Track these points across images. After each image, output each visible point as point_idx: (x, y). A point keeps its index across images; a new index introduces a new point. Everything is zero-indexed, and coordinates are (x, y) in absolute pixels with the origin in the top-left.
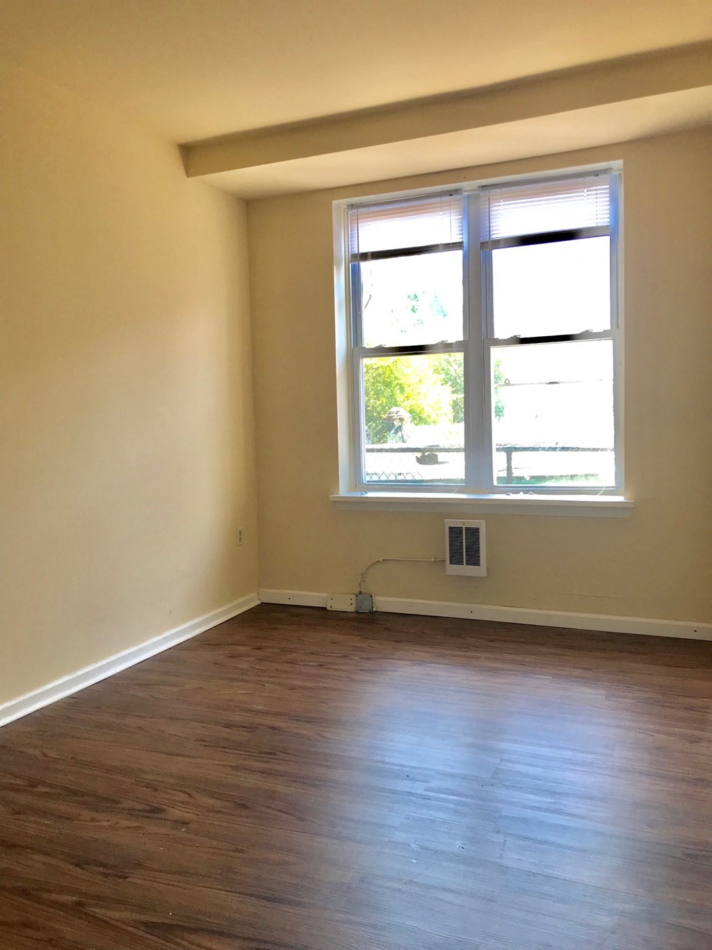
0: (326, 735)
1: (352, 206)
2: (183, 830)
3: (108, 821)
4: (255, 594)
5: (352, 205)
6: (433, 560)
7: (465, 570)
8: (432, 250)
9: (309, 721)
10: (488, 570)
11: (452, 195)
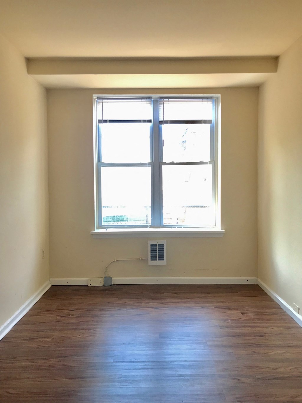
4: (48, 282)
6: (140, 259)
7: (158, 262)
10: (167, 262)
11: (147, 99)
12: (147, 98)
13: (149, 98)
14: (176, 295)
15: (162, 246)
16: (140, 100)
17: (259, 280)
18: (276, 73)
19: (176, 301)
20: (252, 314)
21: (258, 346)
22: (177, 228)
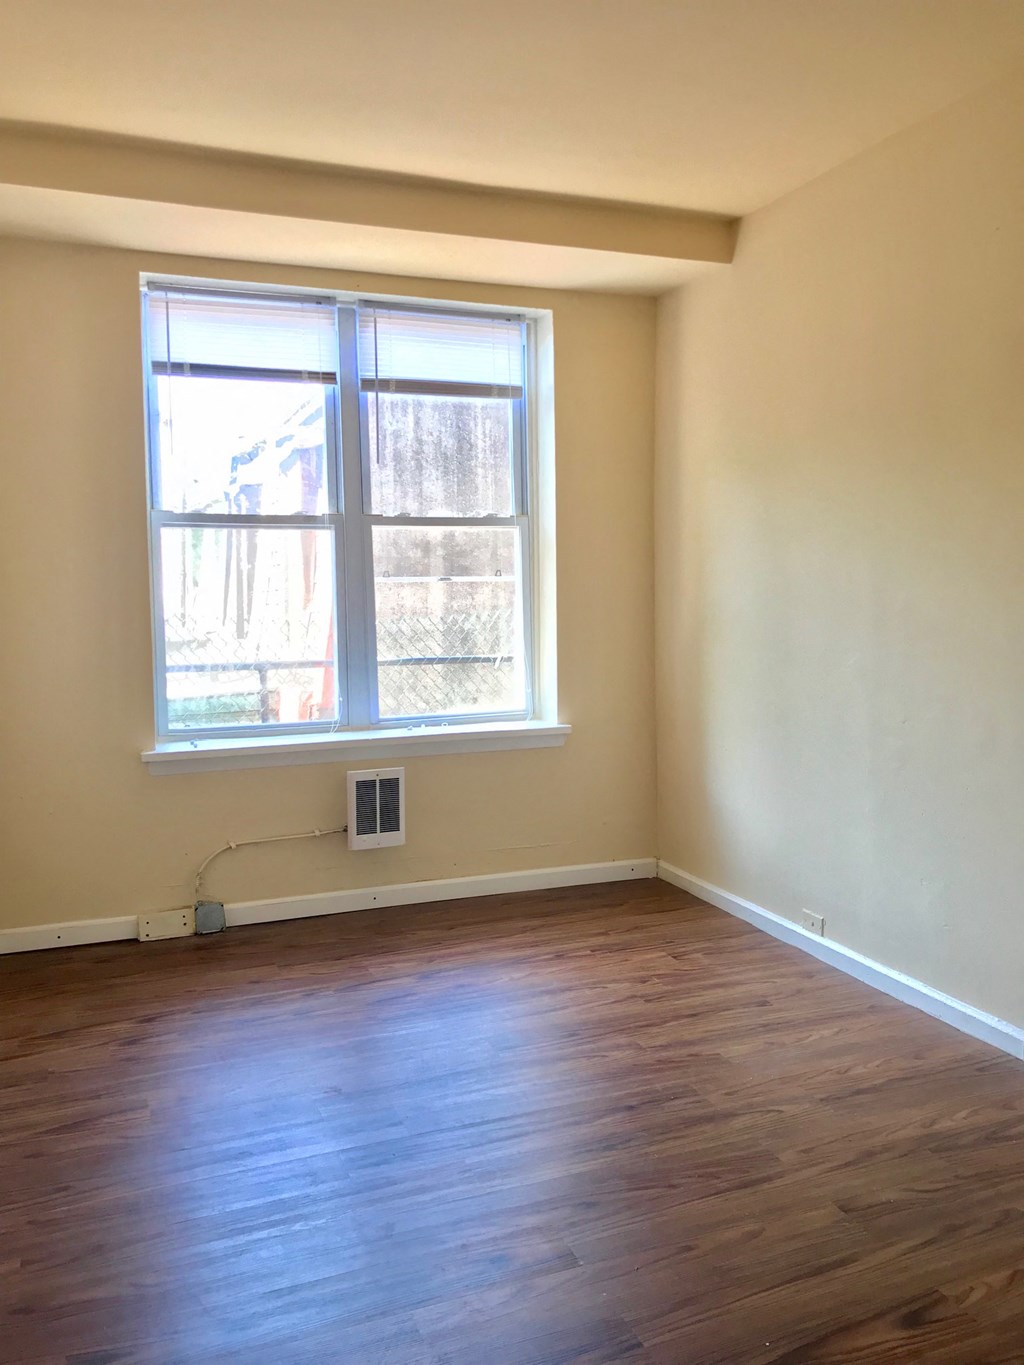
7: (379, 839)
10: (410, 834)
11: (320, 303)
12: (320, 300)
13: (328, 300)
14: (453, 932)
15: (391, 786)
16: (298, 305)
17: (663, 864)
18: (728, 265)
19: (469, 947)
20: (699, 955)
21: (767, 1027)
22: (423, 726)
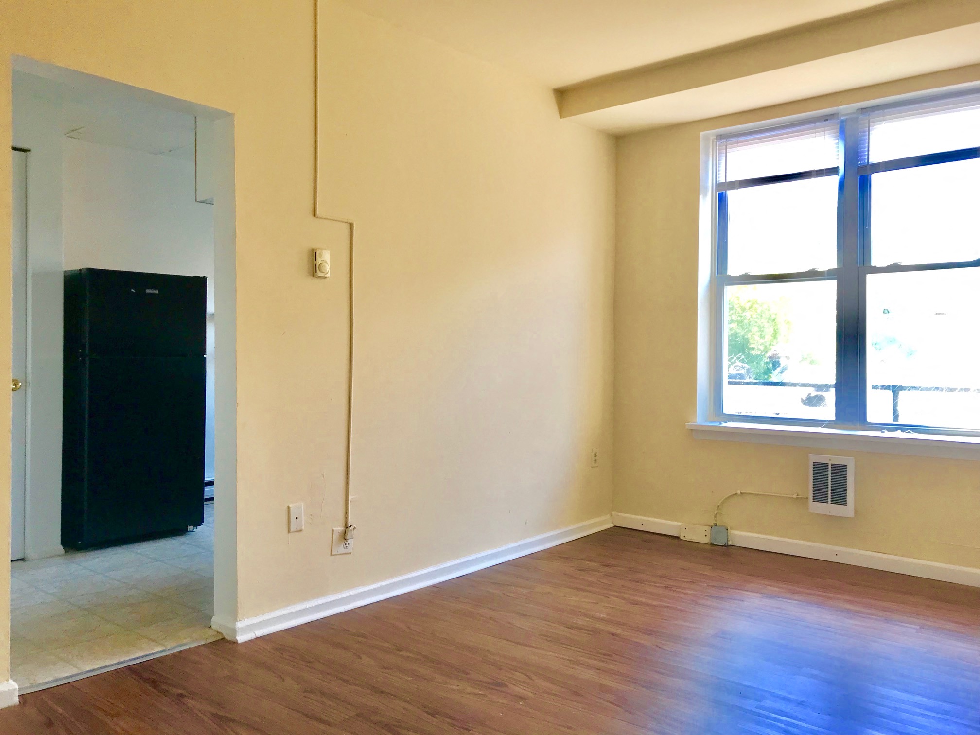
0: (664, 647)
1: (720, 137)
2: (521, 703)
3: (458, 686)
4: (608, 517)
5: (721, 135)
6: (795, 496)
7: (829, 508)
8: (804, 176)
9: (649, 632)
10: (856, 512)
12: (826, 118)
13: (832, 117)
15: (840, 470)
16: (812, 125)
